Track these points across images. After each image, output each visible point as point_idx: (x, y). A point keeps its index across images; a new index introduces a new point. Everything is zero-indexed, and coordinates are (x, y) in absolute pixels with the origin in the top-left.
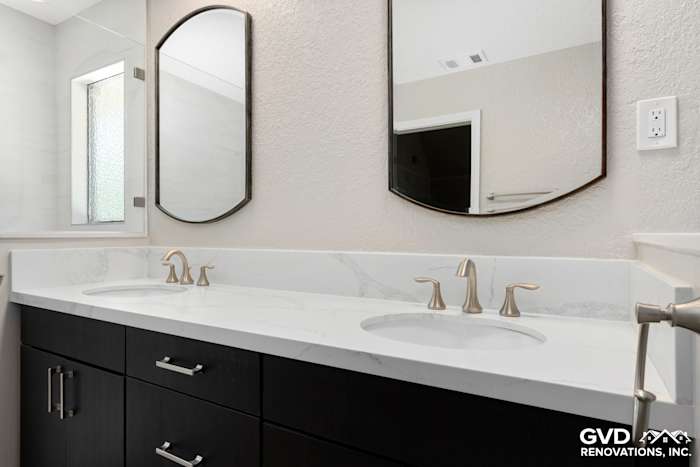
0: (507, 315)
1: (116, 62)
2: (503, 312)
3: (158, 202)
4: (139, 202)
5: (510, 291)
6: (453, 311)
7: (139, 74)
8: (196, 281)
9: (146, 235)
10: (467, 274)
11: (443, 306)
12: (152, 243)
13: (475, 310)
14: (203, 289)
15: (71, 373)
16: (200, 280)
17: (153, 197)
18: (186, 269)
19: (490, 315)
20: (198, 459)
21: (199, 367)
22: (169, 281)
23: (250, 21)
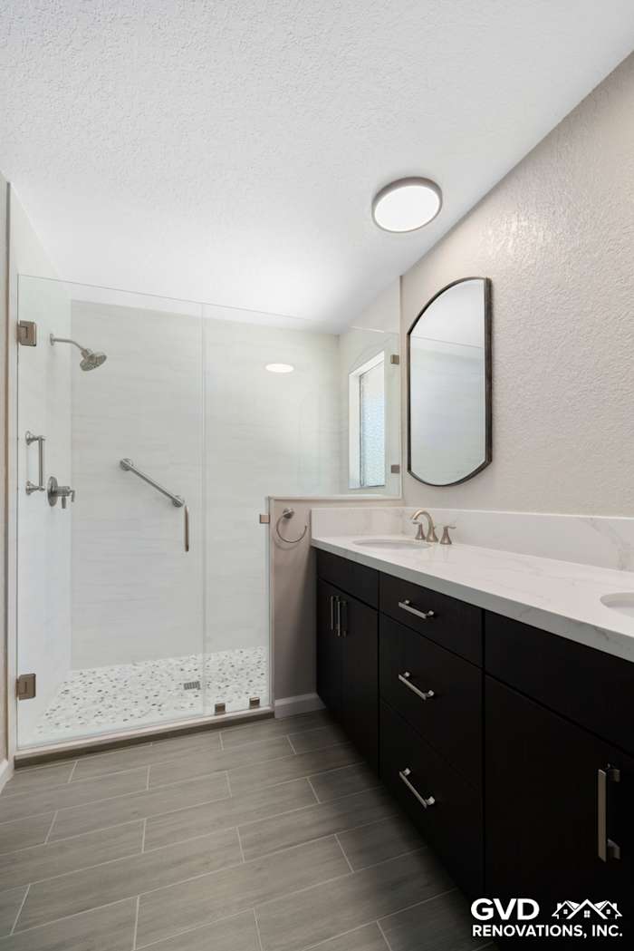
1: (380, 352)
3: (409, 468)
4: (395, 469)
7: (395, 360)
8: (440, 540)
9: (400, 497)
12: (404, 504)
14: (446, 547)
15: (344, 602)
16: (443, 538)
17: (405, 466)
18: (432, 528)
20: (431, 693)
21: (431, 613)
22: (417, 538)
23: (489, 285)
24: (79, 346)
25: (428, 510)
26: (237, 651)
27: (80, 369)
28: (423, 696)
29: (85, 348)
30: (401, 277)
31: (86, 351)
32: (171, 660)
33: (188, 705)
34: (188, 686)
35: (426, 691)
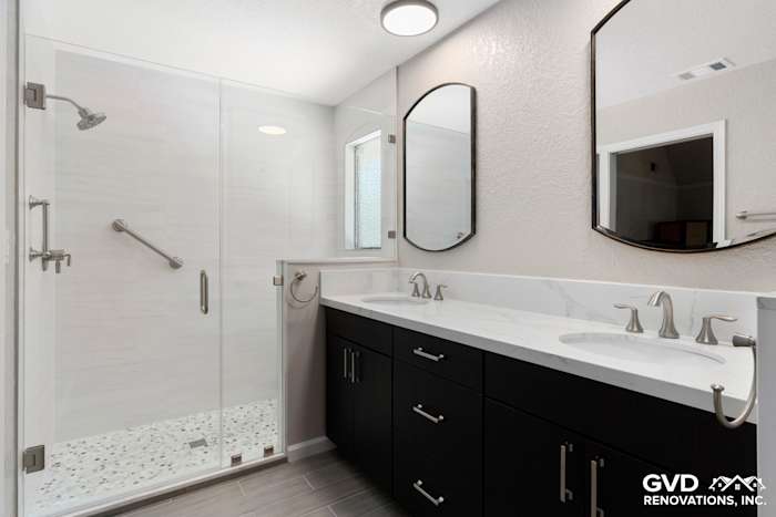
0: (702, 342)
1: (377, 130)
2: (700, 339)
3: (405, 235)
4: (392, 235)
5: (707, 322)
6: (650, 334)
7: (392, 139)
8: (433, 296)
9: (396, 258)
10: (658, 304)
11: (640, 330)
12: (400, 266)
13: (671, 335)
14: (439, 302)
16: (436, 296)
17: (401, 231)
18: (426, 287)
19: (687, 341)
20: (441, 417)
21: (442, 356)
22: (414, 295)
23: (474, 93)
24: (77, 106)
25: (422, 271)
26: (237, 408)
27: (77, 129)
28: (435, 420)
29: (83, 107)
30: (398, 68)
31: (84, 110)
32: (168, 422)
33: (199, 462)
34: (194, 445)
35: (437, 417)
